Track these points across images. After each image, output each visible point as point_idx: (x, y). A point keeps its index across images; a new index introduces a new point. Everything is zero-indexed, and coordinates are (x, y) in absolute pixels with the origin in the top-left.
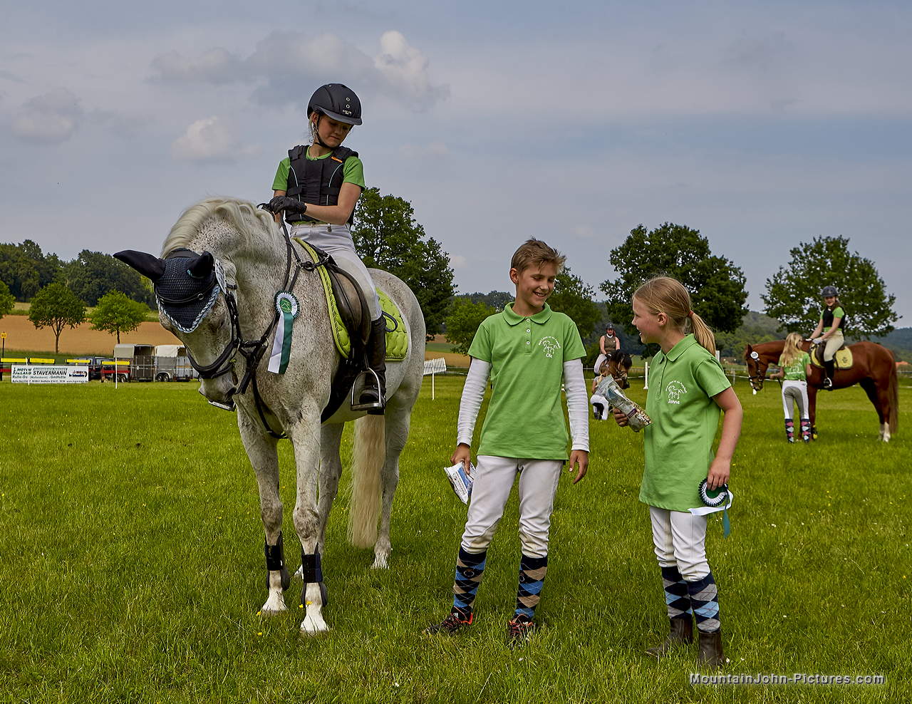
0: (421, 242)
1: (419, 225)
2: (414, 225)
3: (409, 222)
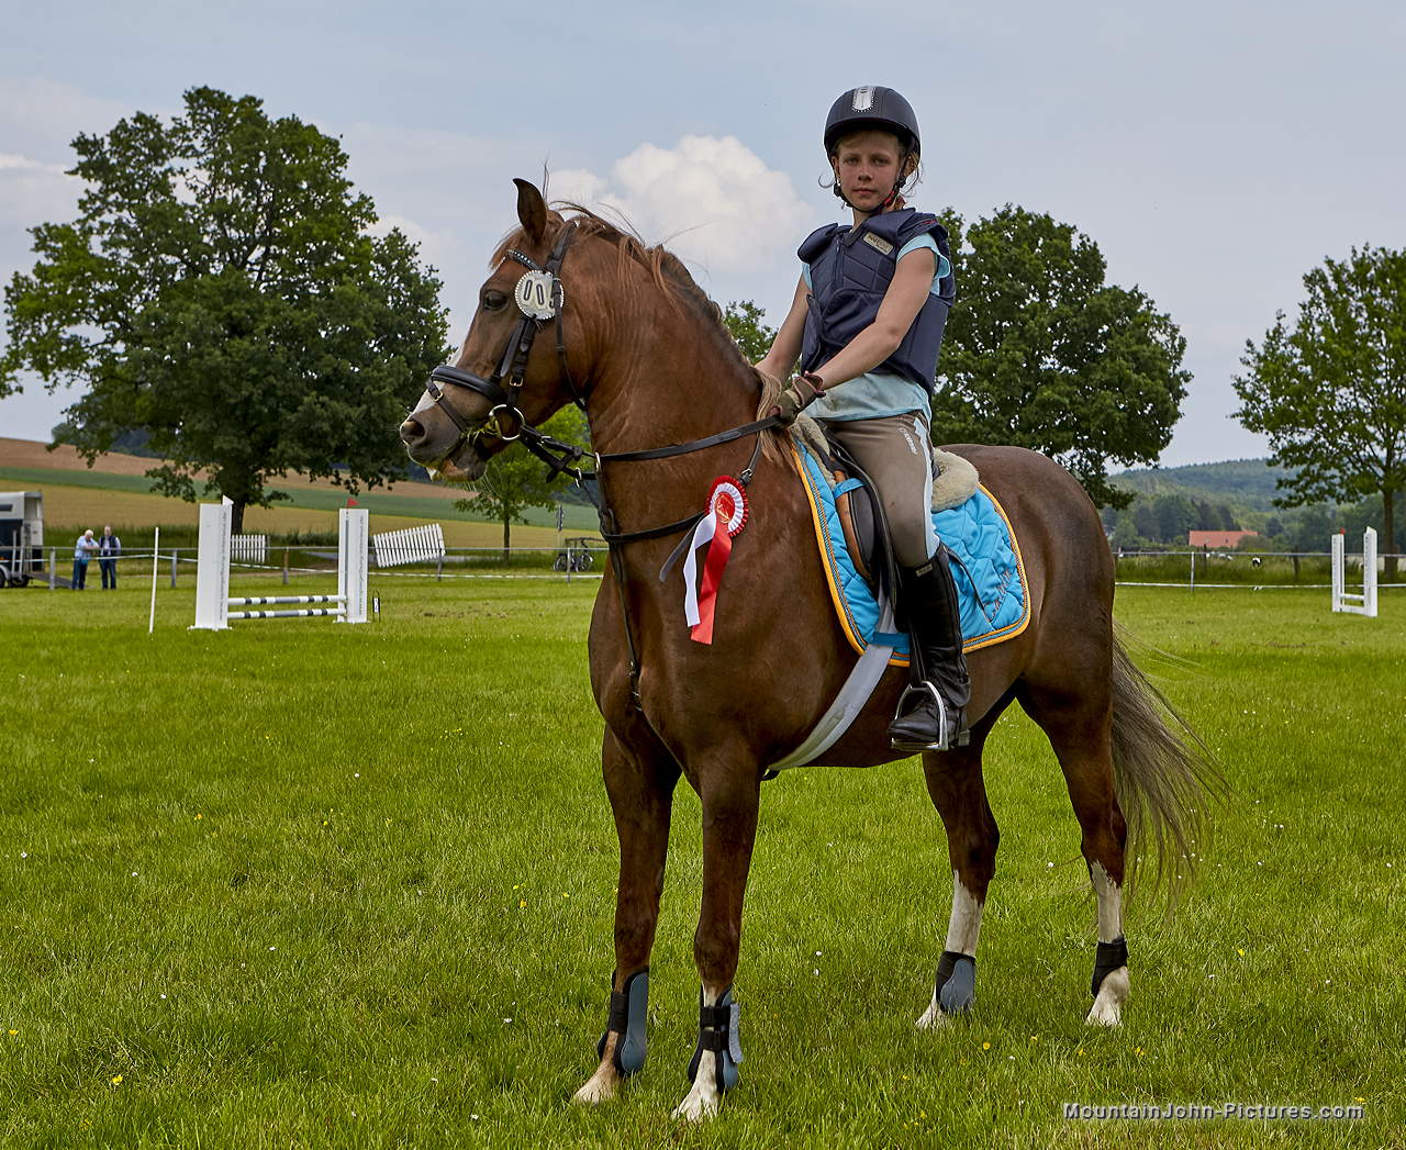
1: (362, 196)
3: (341, 186)
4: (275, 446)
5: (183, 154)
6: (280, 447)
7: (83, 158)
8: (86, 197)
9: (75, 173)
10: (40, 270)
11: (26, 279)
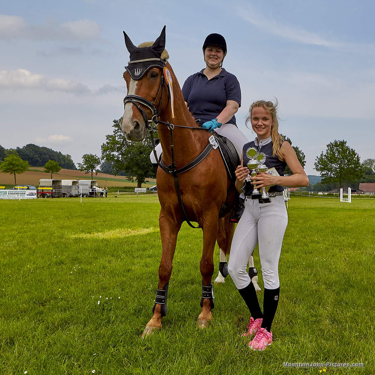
4: (148, 173)
6: (149, 173)
7: (115, 124)
8: (115, 130)
9: (113, 126)
10: (107, 143)
11: (105, 144)
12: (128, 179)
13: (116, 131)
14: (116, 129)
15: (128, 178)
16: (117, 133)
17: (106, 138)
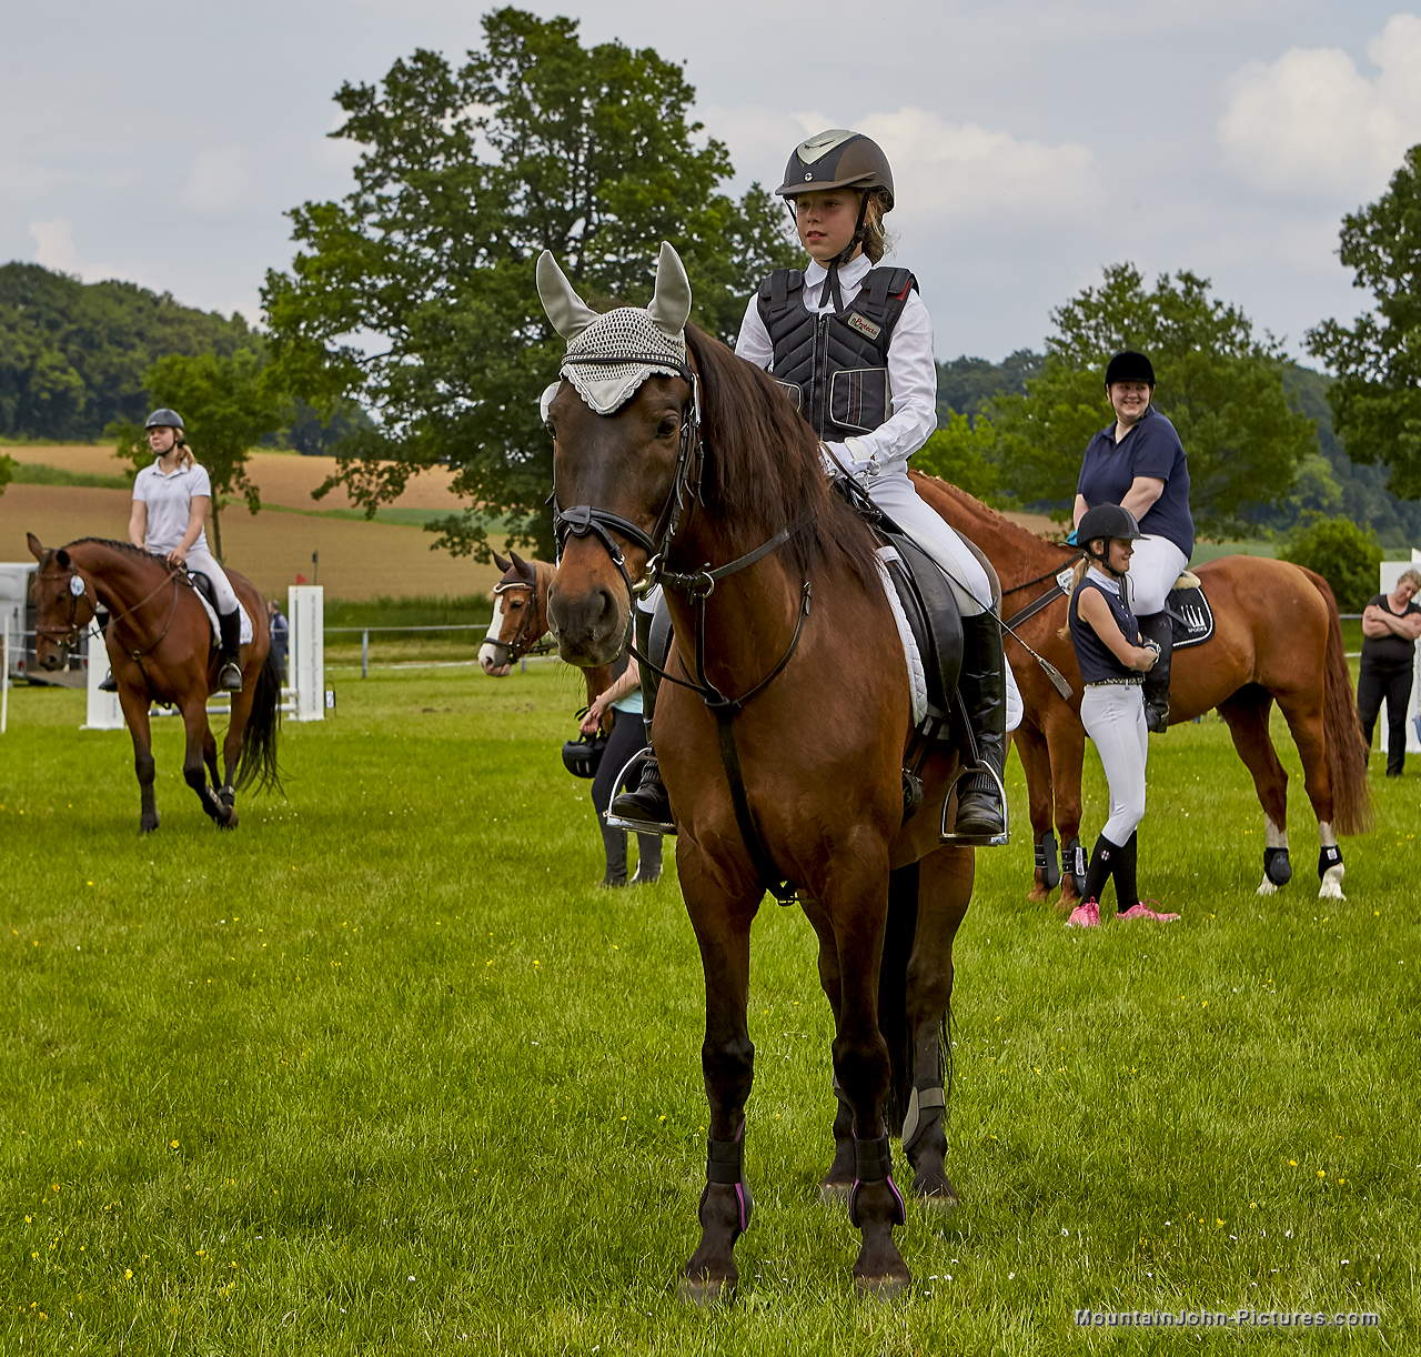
0: (721, 201)
1: (713, 143)
2: (698, 143)
3: (679, 133)
5: (483, 100)
7: (351, 114)
8: (362, 164)
9: (339, 134)
10: (301, 263)
11: (283, 276)
12: (443, 543)
13: (371, 165)
14: (372, 149)
15: (443, 535)
16: (379, 182)
17: (290, 226)
